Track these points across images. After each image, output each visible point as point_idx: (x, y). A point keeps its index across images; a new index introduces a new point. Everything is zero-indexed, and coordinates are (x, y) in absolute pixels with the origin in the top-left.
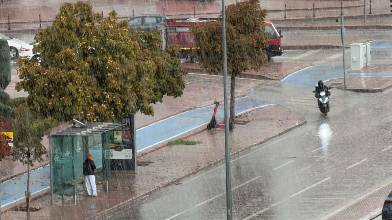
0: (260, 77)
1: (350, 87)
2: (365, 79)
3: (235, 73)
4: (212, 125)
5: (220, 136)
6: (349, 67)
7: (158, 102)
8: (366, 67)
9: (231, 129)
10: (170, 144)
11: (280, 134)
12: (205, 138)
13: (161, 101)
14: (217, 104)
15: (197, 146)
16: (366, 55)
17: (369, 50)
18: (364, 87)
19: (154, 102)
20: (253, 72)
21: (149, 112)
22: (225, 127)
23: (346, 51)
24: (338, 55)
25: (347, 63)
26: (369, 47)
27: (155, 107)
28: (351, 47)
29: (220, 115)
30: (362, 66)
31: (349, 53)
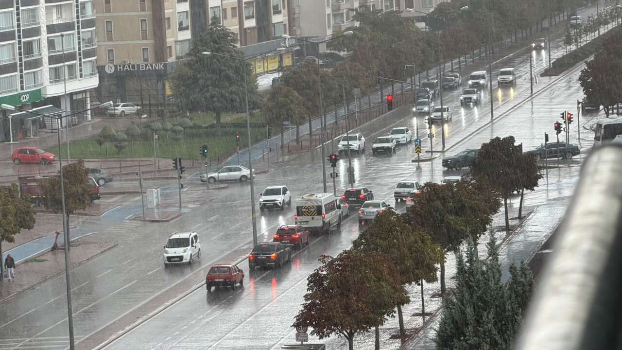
0: (86, 215)
1: (148, 219)
2: (157, 213)
3: (69, 212)
4: (55, 248)
5: (61, 256)
6: (147, 206)
7: (17, 234)
8: (158, 205)
9: (69, 250)
10: (26, 262)
11: (101, 253)
12: (50, 257)
13: (19, 233)
14: (58, 234)
15: (45, 262)
16: (157, 197)
17: (159, 194)
18: (157, 218)
19: (15, 233)
20: (81, 211)
21: (11, 240)
22: (64, 249)
23: (144, 195)
24: (139, 198)
25: (145, 203)
26: (159, 192)
27: (16, 237)
28: (147, 192)
29: (61, 240)
30: (155, 204)
31: (146, 197)
